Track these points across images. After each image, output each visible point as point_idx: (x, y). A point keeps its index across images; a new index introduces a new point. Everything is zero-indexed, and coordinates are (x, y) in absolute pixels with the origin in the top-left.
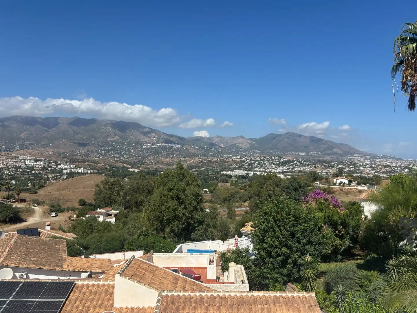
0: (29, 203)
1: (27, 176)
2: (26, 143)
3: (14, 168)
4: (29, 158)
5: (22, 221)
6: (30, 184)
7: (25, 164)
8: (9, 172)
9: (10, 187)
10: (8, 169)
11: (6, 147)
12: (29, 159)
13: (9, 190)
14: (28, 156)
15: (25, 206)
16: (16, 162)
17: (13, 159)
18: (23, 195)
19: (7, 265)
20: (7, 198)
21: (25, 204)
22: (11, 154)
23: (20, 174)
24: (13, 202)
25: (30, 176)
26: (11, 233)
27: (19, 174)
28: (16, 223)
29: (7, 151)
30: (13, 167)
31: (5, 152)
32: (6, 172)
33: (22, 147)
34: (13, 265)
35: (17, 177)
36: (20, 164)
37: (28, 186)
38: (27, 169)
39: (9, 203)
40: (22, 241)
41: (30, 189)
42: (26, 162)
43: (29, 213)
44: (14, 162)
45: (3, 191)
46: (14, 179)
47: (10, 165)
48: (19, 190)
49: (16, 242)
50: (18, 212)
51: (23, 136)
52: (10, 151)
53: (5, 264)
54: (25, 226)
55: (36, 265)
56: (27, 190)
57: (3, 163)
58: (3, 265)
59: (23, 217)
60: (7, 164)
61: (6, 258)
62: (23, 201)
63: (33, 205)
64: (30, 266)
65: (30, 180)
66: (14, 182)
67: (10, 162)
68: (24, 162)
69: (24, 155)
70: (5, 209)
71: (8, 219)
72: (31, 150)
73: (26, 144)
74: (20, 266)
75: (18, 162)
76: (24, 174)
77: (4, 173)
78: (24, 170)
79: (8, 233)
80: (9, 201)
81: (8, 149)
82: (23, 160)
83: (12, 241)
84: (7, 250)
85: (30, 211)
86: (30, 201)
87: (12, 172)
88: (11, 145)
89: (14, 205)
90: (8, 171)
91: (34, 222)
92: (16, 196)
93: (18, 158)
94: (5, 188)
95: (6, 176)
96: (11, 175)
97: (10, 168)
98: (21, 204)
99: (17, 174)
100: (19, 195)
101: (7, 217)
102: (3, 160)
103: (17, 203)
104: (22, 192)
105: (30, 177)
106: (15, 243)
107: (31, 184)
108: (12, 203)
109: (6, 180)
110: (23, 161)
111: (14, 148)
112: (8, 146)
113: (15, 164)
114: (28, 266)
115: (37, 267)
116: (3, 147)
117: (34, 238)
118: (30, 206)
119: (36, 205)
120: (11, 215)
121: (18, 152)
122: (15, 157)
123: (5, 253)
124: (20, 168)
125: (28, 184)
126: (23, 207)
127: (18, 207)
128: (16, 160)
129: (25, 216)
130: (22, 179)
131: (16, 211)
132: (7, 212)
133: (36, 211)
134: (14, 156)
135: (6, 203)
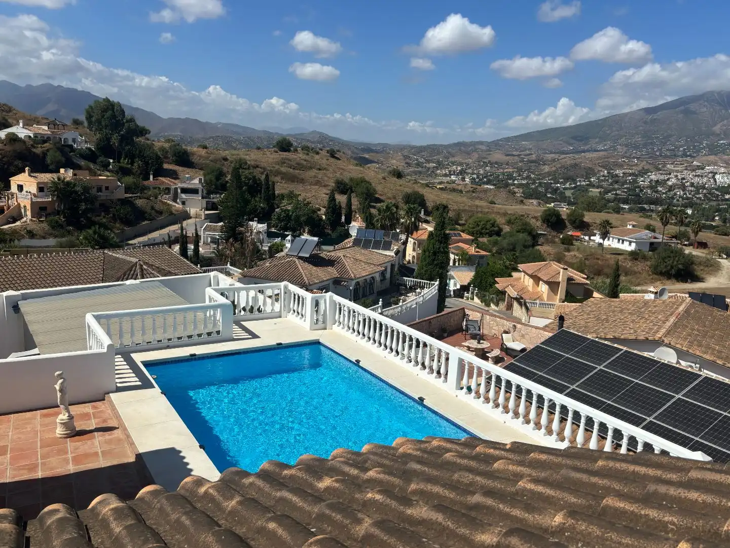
0: (712, 250)
1: (714, 203)
2: (722, 142)
3: (694, 187)
4: (723, 170)
5: (697, 279)
6: (717, 218)
7: (715, 180)
8: (685, 194)
9: (684, 219)
10: (683, 188)
11: (685, 149)
12: (724, 173)
13: (681, 223)
14: (722, 167)
15: (704, 255)
16: (698, 176)
17: (694, 170)
18: (703, 236)
19: (670, 344)
20: (675, 237)
21: (706, 251)
22: (692, 163)
23: (703, 198)
24: (686, 245)
25: (720, 203)
26: (678, 294)
27: (700, 198)
28: (686, 282)
29: (687, 156)
30: (692, 185)
31: (682, 157)
32: (678, 193)
33: (713, 150)
34: (678, 346)
35: (696, 204)
36: (705, 180)
37: (713, 220)
38: (716, 190)
39: (679, 246)
40: (697, 312)
41: (717, 227)
42: (717, 177)
43: (710, 268)
44: (696, 176)
45: (671, 224)
46: (691, 205)
47: (687, 182)
48: (699, 225)
49: (687, 311)
50: (692, 263)
51: (717, 129)
52: (690, 156)
53: (666, 341)
54: (700, 288)
55: (719, 358)
56: (712, 228)
57: (676, 176)
58: (663, 341)
59: (699, 273)
60: (683, 179)
61: (668, 333)
62: (703, 245)
63: (720, 256)
64: (707, 357)
65: (718, 210)
66: (689, 212)
67: (689, 176)
68: (713, 177)
69: (715, 164)
70: (672, 255)
71: (673, 272)
72: (728, 155)
73: (722, 144)
74: (690, 351)
75: (702, 176)
76: (710, 200)
77: (675, 194)
78: (710, 191)
79: (674, 294)
80: (679, 242)
81: (688, 153)
82: (711, 172)
83: (681, 308)
84: (672, 320)
85: (711, 266)
86: (714, 247)
87: (690, 194)
88: (694, 147)
89: (687, 251)
90: (683, 191)
91: (716, 285)
92: (692, 236)
93: (703, 169)
94: (676, 219)
95: (678, 200)
96: (687, 198)
97: (687, 187)
98: (698, 250)
99: (697, 198)
100: (696, 234)
101: (672, 267)
102: (677, 171)
103: (691, 247)
104: (703, 230)
105: (719, 205)
106: (685, 312)
107: (720, 218)
108: (684, 247)
109: (678, 206)
110: (710, 175)
111: (698, 151)
112: (689, 148)
113: (696, 180)
114: (704, 356)
115: (718, 362)
116: (681, 149)
117: (718, 312)
118: (714, 257)
119: (725, 256)
120: (680, 266)
121: (704, 158)
122: (699, 167)
123: (668, 324)
124: (703, 187)
125: (715, 216)
126: (701, 257)
127: (693, 255)
128: (699, 172)
129: (702, 272)
130: (704, 208)
131: (689, 261)
132: (674, 260)
133: (724, 266)
134: (697, 166)
135: (673, 245)
